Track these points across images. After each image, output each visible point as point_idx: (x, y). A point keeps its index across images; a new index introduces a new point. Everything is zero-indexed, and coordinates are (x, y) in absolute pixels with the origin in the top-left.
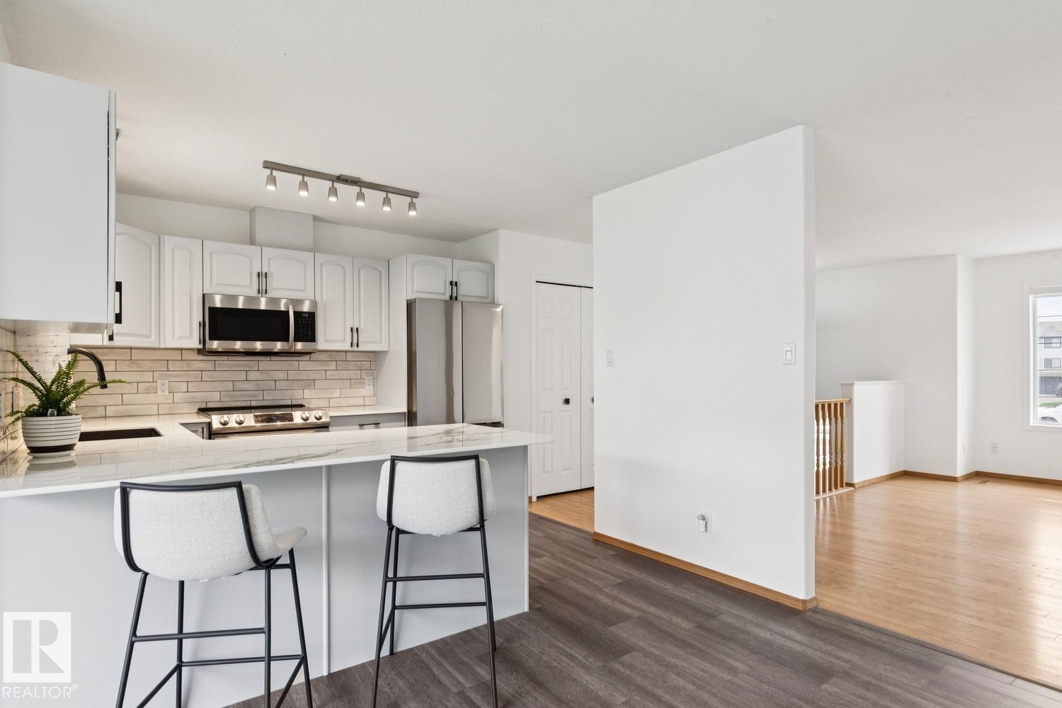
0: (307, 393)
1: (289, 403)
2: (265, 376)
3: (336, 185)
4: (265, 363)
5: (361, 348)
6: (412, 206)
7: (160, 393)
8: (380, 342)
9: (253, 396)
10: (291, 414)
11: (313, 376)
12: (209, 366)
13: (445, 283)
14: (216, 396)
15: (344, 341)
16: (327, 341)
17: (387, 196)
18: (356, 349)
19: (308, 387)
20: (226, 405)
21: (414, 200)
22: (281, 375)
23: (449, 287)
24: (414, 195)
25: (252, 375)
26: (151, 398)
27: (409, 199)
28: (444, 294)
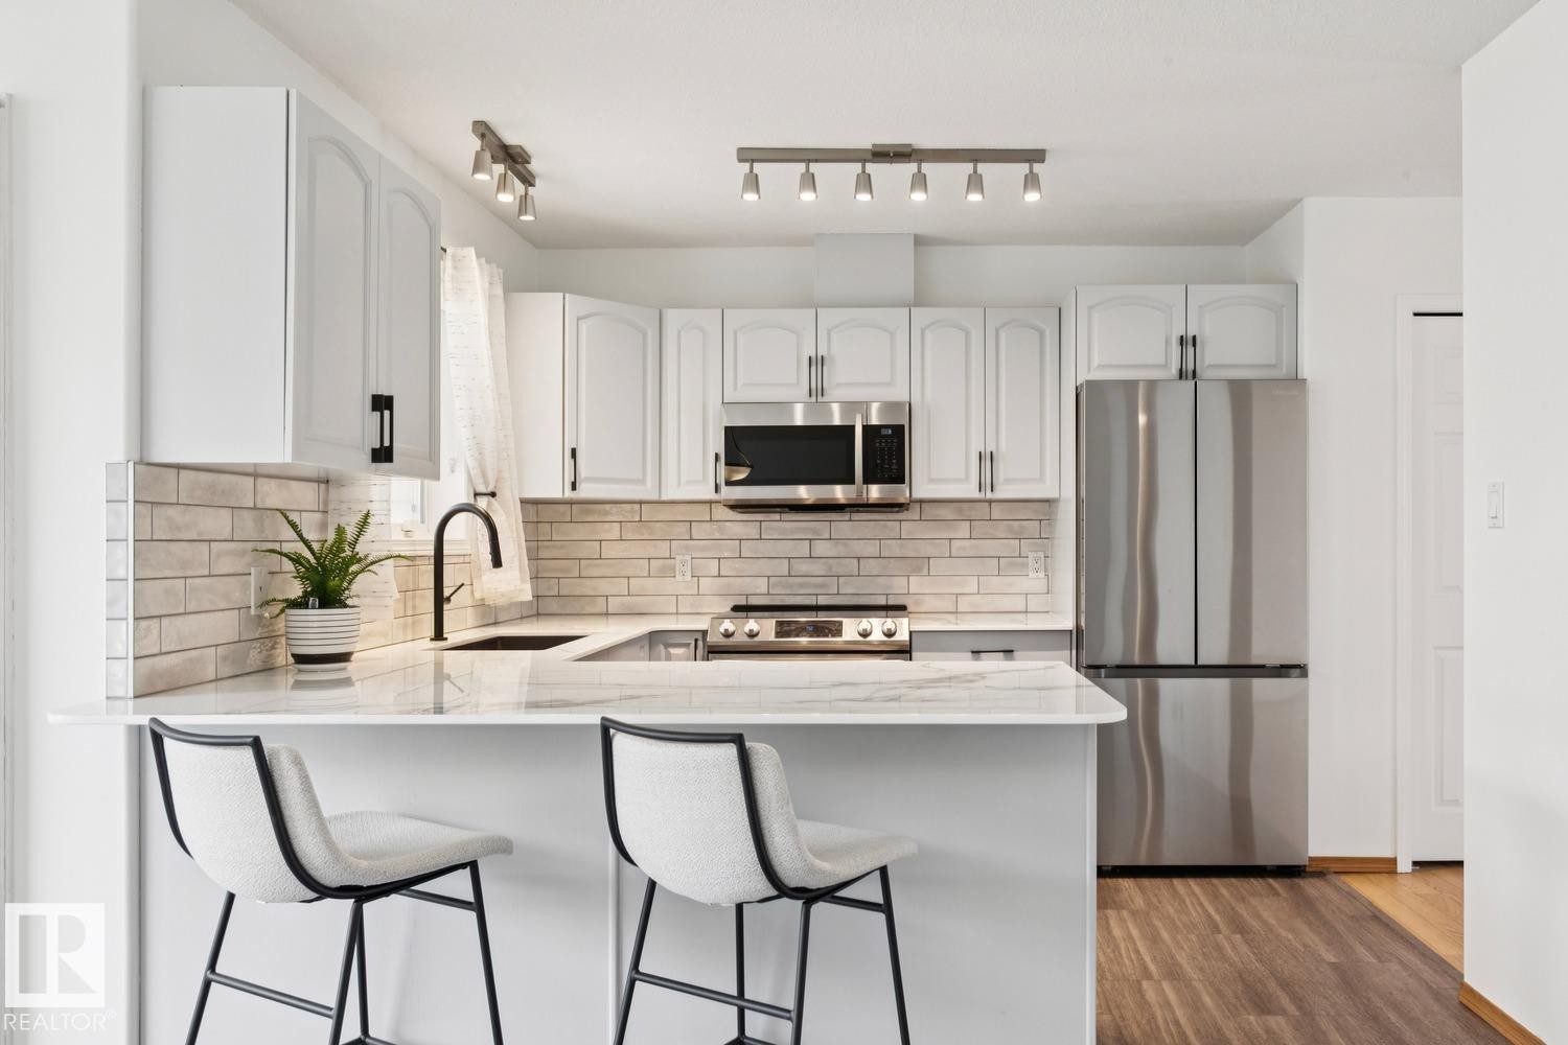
0: (916, 584)
1: (882, 601)
2: (840, 550)
3: (871, 168)
4: (842, 525)
5: (998, 495)
6: (1032, 181)
7: (679, 577)
8: (1041, 479)
9: (822, 586)
10: (841, 623)
11: (927, 549)
12: (752, 530)
13: (1168, 342)
14: (761, 585)
15: (967, 479)
16: (932, 481)
17: (975, 172)
18: (989, 495)
19: (917, 570)
20: (777, 601)
21: (1037, 167)
22: (871, 549)
23: (1175, 349)
24: (1035, 156)
25: (821, 548)
26: (669, 585)
27: (1024, 168)
28: (1165, 366)
